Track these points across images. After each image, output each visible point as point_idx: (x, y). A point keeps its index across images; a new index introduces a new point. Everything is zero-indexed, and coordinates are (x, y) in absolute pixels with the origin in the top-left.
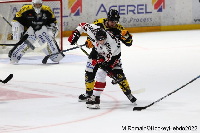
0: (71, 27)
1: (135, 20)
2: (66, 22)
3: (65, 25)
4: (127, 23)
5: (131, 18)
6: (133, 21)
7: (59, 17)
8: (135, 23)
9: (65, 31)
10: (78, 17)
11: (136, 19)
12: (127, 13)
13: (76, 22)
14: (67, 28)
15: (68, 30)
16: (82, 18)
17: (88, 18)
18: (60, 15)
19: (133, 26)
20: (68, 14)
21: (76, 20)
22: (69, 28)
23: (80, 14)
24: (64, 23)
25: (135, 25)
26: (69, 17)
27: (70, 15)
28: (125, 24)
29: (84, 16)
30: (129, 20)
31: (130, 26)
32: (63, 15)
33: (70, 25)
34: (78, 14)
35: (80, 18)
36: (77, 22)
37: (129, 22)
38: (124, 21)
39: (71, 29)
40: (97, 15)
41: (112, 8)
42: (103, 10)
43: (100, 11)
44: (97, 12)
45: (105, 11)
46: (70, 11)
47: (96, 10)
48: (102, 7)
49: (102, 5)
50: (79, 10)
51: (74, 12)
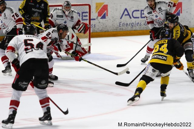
0: (98, 29)
2: (93, 24)
3: (92, 27)
7: (87, 20)
9: (92, 32)
10: (104, 19)
13: (102, 24)
14: (94, 30)
15: (95, 31)
16: (107, 21)
17: (113, 21)
18: (88, 18)
20: (95, 18)
21: (102, 23)
22: (96, 30)
23: (106, 17)
24: (92, 25)
27: (97, 19)
28: (146, 26)
29: (110, 19)
32: (91, 18)
33: (97, 27)
34: (104, 17)
35: (106, 20)
36: (103, 24)
38: (145, 24)
39: (97, 31)
40: (121, 18)
41: (135, 12)
42: (127, 14)
43: (124, 15)
44: (121, 16)
45: (129, 15)
46: (97, 14)
47: (120, 14)
48: (126, 11)
49: (126, 9)
50: (105, 14)
51: (101, 15)
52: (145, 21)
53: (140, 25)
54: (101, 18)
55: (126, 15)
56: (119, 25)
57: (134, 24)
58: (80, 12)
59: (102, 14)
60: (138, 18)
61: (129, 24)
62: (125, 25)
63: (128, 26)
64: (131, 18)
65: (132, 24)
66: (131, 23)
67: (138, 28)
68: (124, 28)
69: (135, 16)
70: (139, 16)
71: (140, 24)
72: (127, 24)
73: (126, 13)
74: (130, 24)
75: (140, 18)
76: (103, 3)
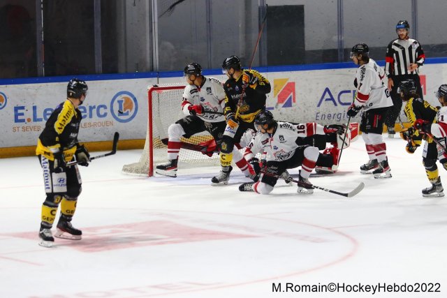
10: (290, 108)
13: (286, 117)
16: (295, 110)
17: (304, 111)
20: (273, 106)
21: (285, 114)
23: (293, 104)
26: (275, 109)
27: (276, 107)
29: (299, 108)
34: (288, 104)
35: (292, 110)
36: (288, 117)
40: (319, 105)
42: (329, 97)
43: (324, 100)
44: (319, 101)
45: (332, 99)
46: (276, 100)
47: (318, 98)
48: (327, 93)
49: (327, 90)
50: (290, 98)
51: (283, 101)
54: (283, 107)
55: (327, 100)
56: (315, 117)
57: (342, 115)
59: (284, 99)
61: (332, 115)
62: (326, 118)
63: (332, 118)
64: (335, 104)
65: (339, 116)
66: (337, 114)
69: (343, 101)
70: (351, 101)
72: (329, 116)
73: (327, 96)
74: (336, 116)
76: (287, 79)
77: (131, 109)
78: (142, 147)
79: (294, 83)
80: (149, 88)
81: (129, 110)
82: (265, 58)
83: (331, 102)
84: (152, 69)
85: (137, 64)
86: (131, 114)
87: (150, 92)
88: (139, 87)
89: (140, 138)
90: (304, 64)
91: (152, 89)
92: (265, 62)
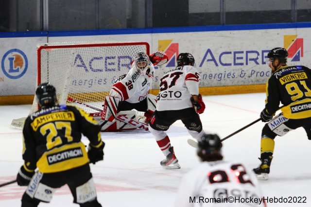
1: (259, 74)
4: (247, 78)
5: (252, 71)
6: (255, 74)
8: (259, 77)
11: (260, 72)
12: (247, 64)
19: (256, 83)
23: (176, 64)
25: (258, 81)
26: (159, 68)
27: (161, 67)
28: (243, 79)
30: (248, 73)
31: (251, 83)
34: (172, 64)
37: (249, 77)
38: (242, 75)
40: (201, 66)
41: (224, 55)
42: (211, 58)
43: (206, 60)
44: (200, 63)
45: (213, 59)
47: (200, 58)
48: (209, 54)
49: (209, 51)
50: (174, 58)
52: (241, 71)
53: (233, 78)
54: (168, 66)
55: (208, 60)
57: (223, 76)
58: (132, 55)
60: (230, 65)
61: (213, 75)
62: (208, 78)
63: (213, 78)
64: (217, 65)
65: (220, 76)
66: (218, 74)
67: (228, 82)
68: (206, 82)
69: (224, 62)
70: (232, 62)
71: (232, 75)
72: (211, 76)
73: (209, 57)
74: (217, 76)
75: (233, 64)
76: (171, 41)
77: (21, 67)
78: (31, 102)
79: (177, 44)
80: (39, 47)
81: (19, 67)
82: (150, 19)
83: (213, 62)
84: (42, 29)
85: (28, 23)
86: (21, 70)
87: (39, 51)
88: (29, 45)
89: (30, 94)
90: (188, 25)
91: (42, 48)
92: (151, 24)
